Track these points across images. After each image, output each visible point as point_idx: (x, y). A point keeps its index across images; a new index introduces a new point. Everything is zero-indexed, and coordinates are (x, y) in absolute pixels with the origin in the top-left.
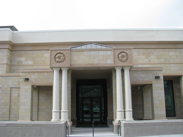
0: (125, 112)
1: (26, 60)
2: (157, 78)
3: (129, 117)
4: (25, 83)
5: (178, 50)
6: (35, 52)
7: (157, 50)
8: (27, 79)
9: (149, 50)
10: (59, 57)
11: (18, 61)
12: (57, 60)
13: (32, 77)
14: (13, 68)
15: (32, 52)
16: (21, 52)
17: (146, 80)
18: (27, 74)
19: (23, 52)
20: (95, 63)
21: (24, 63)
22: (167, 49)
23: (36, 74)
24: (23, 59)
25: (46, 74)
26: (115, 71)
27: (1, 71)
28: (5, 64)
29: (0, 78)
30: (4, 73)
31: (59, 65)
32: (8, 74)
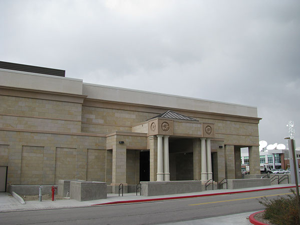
0: (207, 174)
1: (96, 119)
4: (120, 146)
8: (122, 143)
10: (165, 126)
11: (87, 119)
12: (164, 128)
13: (127, 141)
15: (102, 109)
17: (213, 148)
18: (122, 137)
19: (93, 109)
21: (94, 121)
23: (130, 137)
24: (93, 117)
25: (139, 138)
27: (76, 129)
28: (79, 121)
29: (75, 137)
30: (80, 132)
31: (164, 133)
32: (83, 134)
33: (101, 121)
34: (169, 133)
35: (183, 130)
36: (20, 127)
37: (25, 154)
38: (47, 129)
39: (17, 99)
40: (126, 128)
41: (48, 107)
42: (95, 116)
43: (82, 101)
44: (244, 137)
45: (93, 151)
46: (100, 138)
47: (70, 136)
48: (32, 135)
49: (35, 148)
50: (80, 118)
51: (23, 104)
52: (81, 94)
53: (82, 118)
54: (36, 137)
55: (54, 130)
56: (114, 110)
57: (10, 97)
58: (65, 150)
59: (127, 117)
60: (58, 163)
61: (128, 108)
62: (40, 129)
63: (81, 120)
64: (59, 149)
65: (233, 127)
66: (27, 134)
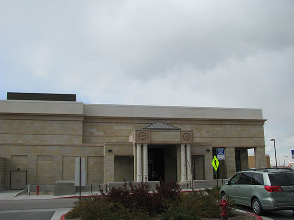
0: (187, 175)
1: (97, 132)
2: (208, 151)
3: (190, 177)
4: (108, 154)
5: (223, 126)
6: (105, 124)
7: (207, 125)
8: (110, 151)
9: (201, 126)
10: (142, 136)
11: (90, 132)
12: (141, 138)
13: (115, 149)
14: (86, 138)
15: (102, 124)
16: (92, 124)
17: (200, 152)
18: (110, 146)
19: (94, 124)
20: (168, 141)
21: (96, 134)
22: (215, 125)
23: (118, 146)
24: (94, 130)
25: (126, 147)
26: (180, 146)
27: (78, 141)
28: (80, 135)
29: (78, 148)
30: (81, 144)
31: (141, 142)
32: (84, 144)
33: (101, 134)
34: (147, 141)
35: (161, 138)
36: (35, 142)
37: (39, 162)
38: (55, 143)
39: (33, 121)
40: (124, 138)
41: (56, 125)
42: (96, 129)
43: (82, 119)
44: (246, 139)
45: (93, 158)
46: (98, 147)
47: (73, 147)
48: (44, 147)
49: (47, 157)
50: (81, 133)
51: (38, 125)
52: (82, 114)
53: (83, 132)
54: (47, 149)
55: (61, 143)
56: (113, 124)
57: (27, 121)
58: (70, 158)
59: (124, 128)
60: (65, 168)
61: (125, 121)
62: (50, 143)
63: (82, 133)
64: (65, 158)
65: (234, 130)
66: (40, 147)
